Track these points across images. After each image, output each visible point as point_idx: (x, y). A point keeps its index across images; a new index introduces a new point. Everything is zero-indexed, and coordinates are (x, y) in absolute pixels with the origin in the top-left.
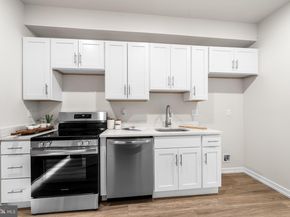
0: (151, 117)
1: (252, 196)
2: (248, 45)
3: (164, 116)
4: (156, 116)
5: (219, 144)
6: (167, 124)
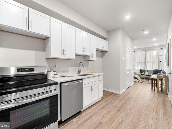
0: (71, 69)
1: (110, 97)
2: (105, 39)
3: (77, 68)
4: (73, 68)
5: (103, 79)
6: (79, 72)
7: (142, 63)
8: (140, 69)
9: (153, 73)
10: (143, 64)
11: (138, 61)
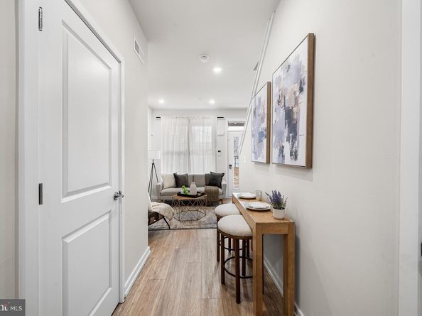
7: (179, 154)
8: (174, 174)
9: (207, 185)
10: (182, 157)
11: (170, 149)
